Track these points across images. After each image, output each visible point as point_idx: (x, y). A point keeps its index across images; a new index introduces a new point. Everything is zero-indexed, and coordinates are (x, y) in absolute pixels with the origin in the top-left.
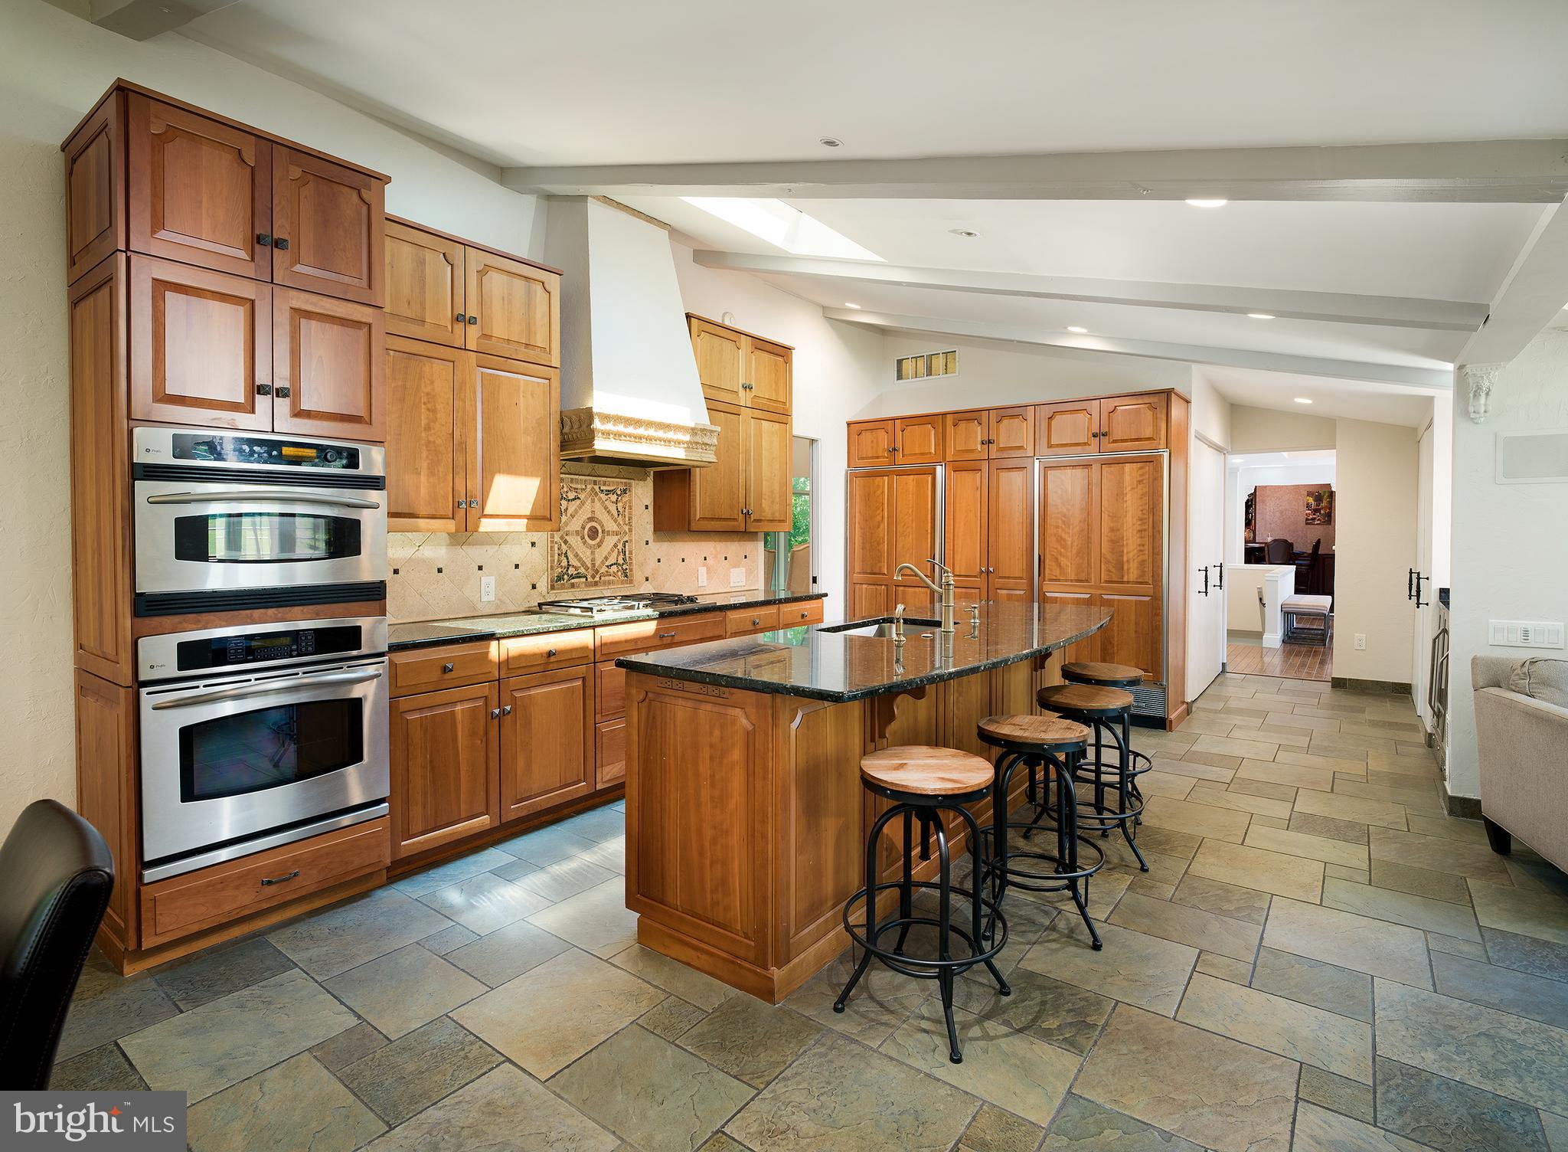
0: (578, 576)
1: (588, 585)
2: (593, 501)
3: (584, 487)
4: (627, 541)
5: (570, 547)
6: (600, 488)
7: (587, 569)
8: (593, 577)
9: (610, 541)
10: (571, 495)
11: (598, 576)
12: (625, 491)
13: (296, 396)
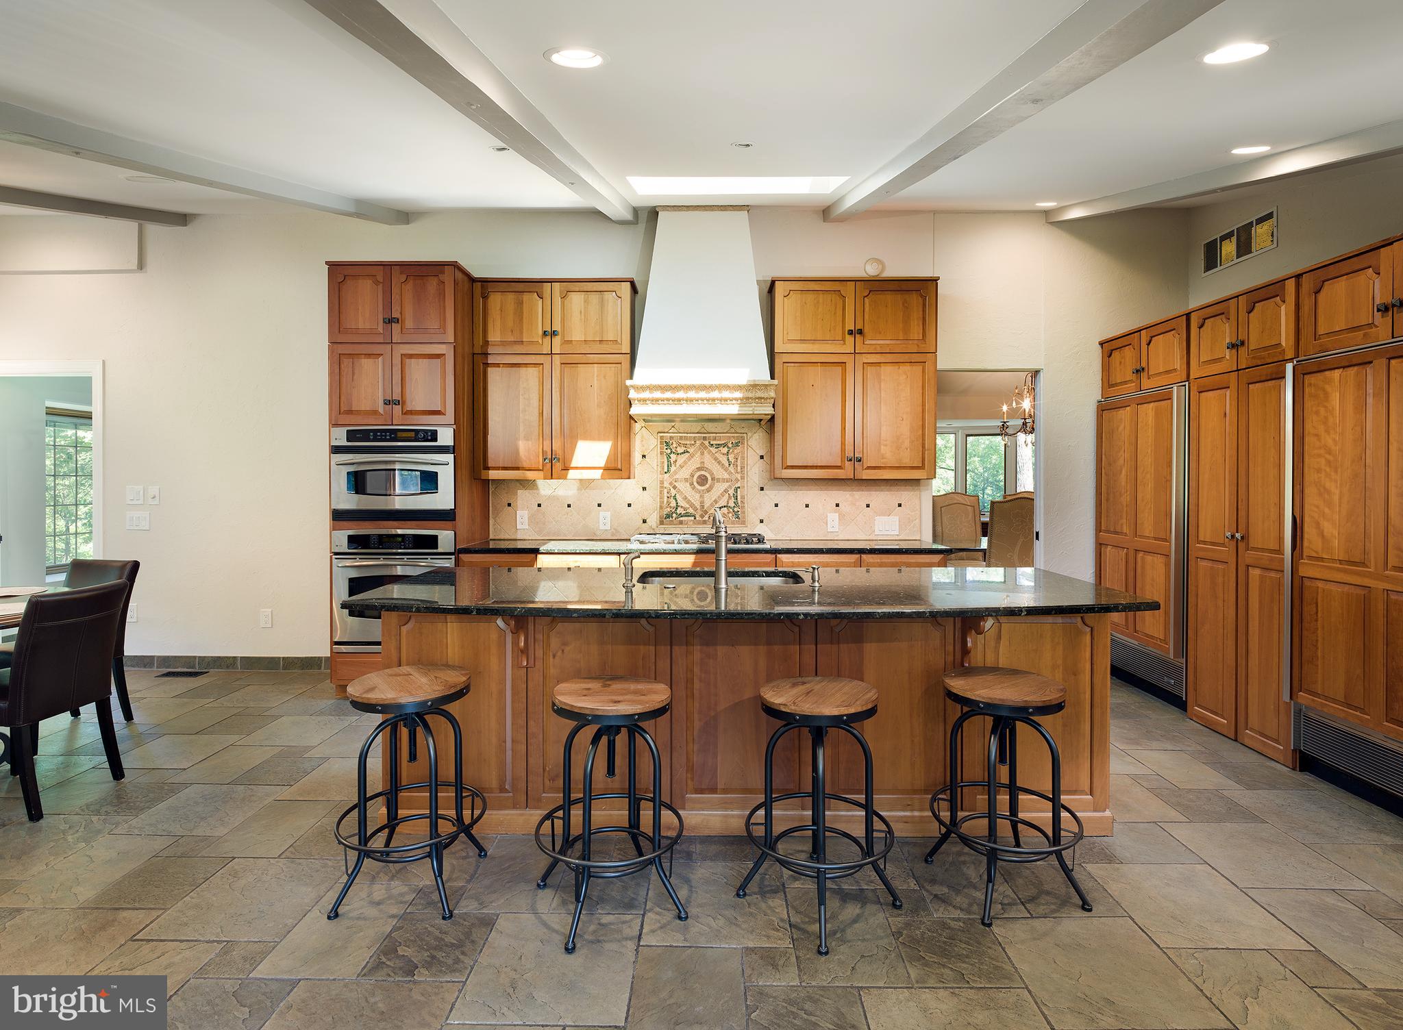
0: (687, 515)
1: (696, 522)
2: (702, 454)
3: (693, 442)
4: (739, 487)
5: (679, 491)
6: (709, 442)
7: (696, 509)
8: (702, 516)
9: (719, 488)
10: (680, 450)
11: (707, 516)
12: (737, 445)
13: (404, 403)
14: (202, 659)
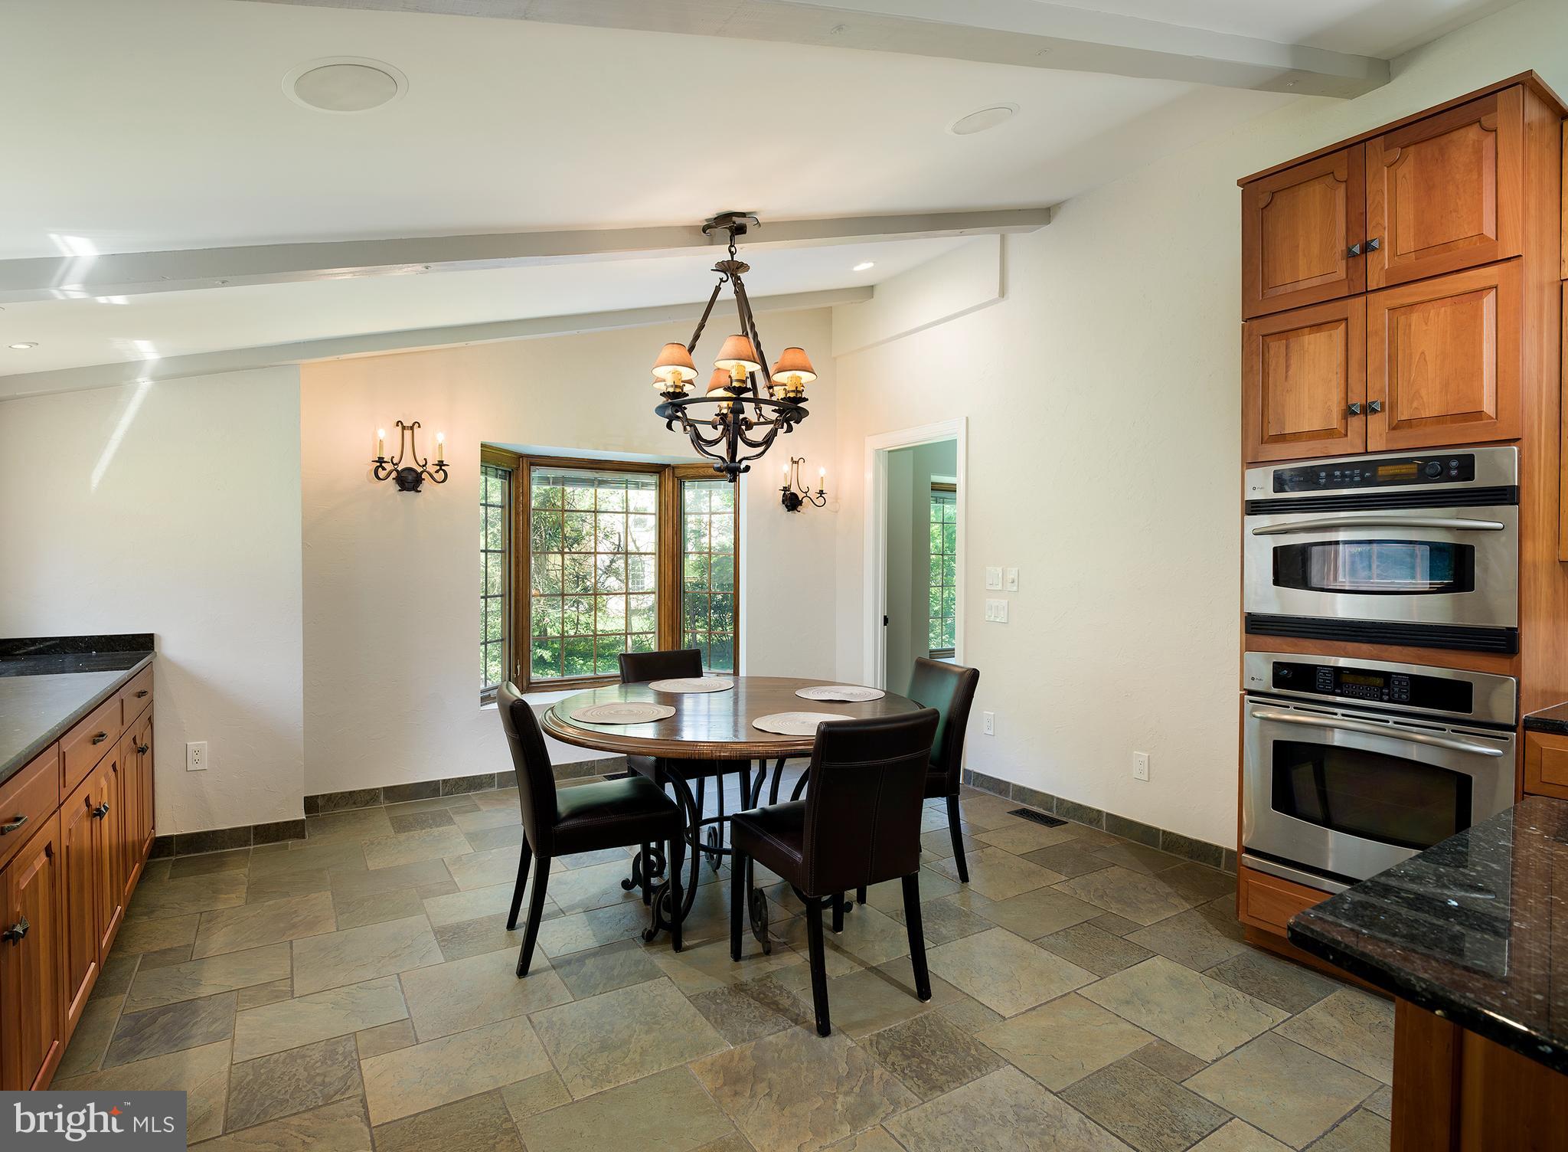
13: (1393, 406)
14: (1061, 801)
